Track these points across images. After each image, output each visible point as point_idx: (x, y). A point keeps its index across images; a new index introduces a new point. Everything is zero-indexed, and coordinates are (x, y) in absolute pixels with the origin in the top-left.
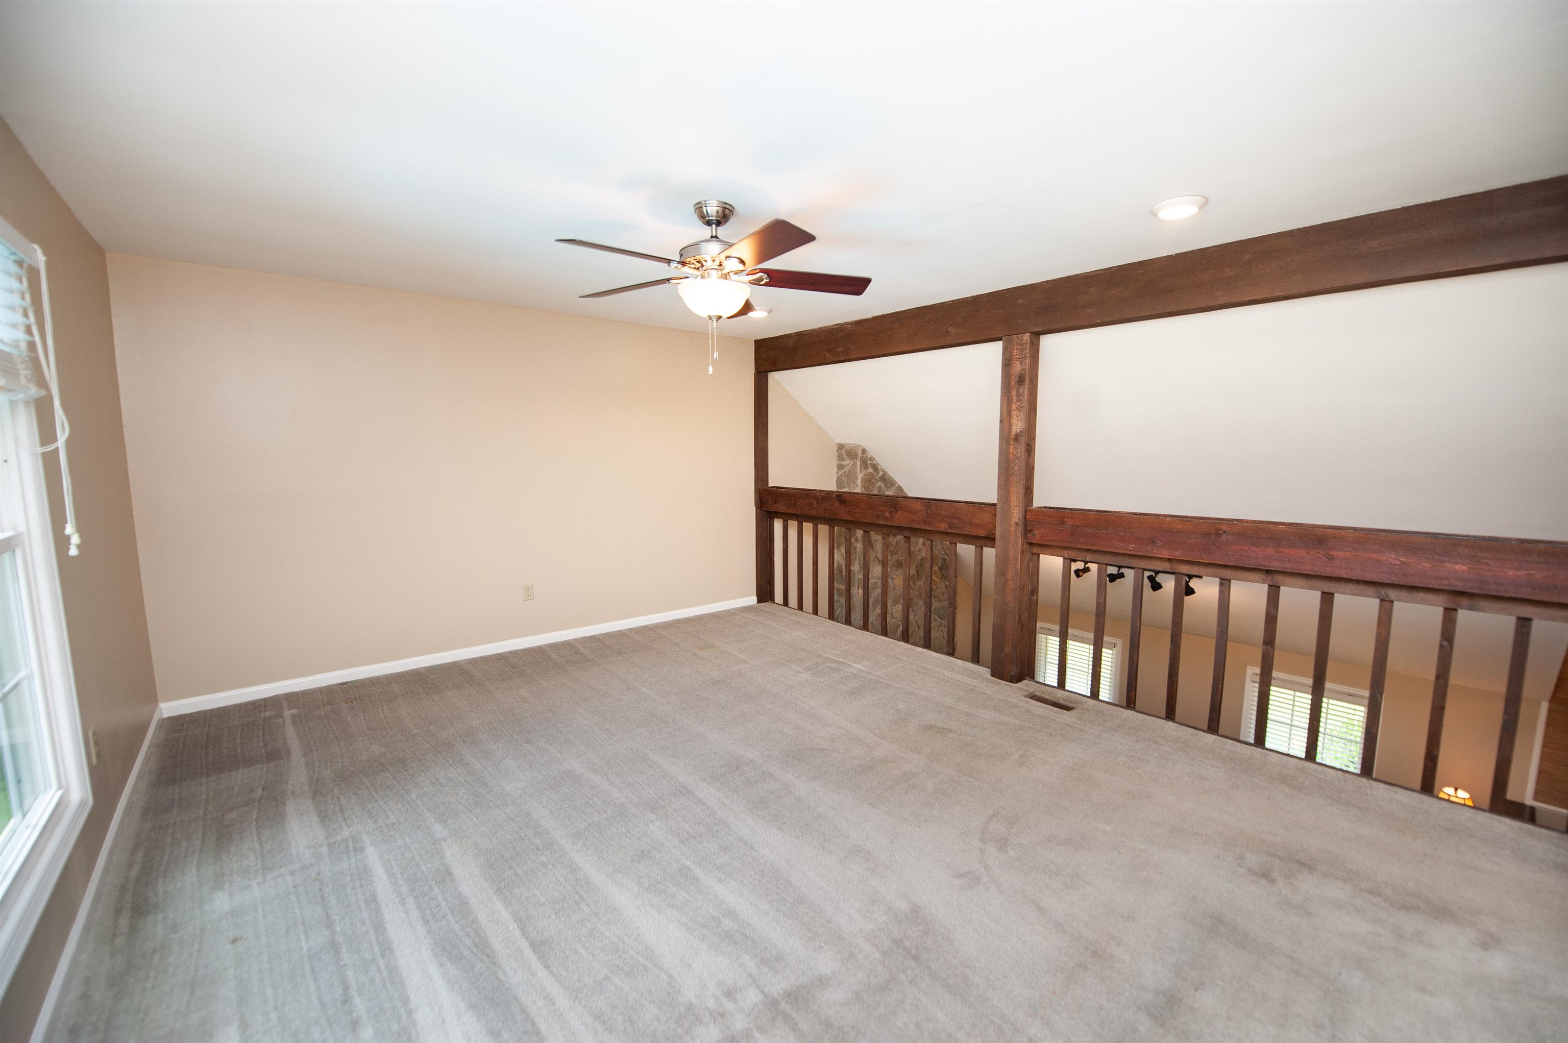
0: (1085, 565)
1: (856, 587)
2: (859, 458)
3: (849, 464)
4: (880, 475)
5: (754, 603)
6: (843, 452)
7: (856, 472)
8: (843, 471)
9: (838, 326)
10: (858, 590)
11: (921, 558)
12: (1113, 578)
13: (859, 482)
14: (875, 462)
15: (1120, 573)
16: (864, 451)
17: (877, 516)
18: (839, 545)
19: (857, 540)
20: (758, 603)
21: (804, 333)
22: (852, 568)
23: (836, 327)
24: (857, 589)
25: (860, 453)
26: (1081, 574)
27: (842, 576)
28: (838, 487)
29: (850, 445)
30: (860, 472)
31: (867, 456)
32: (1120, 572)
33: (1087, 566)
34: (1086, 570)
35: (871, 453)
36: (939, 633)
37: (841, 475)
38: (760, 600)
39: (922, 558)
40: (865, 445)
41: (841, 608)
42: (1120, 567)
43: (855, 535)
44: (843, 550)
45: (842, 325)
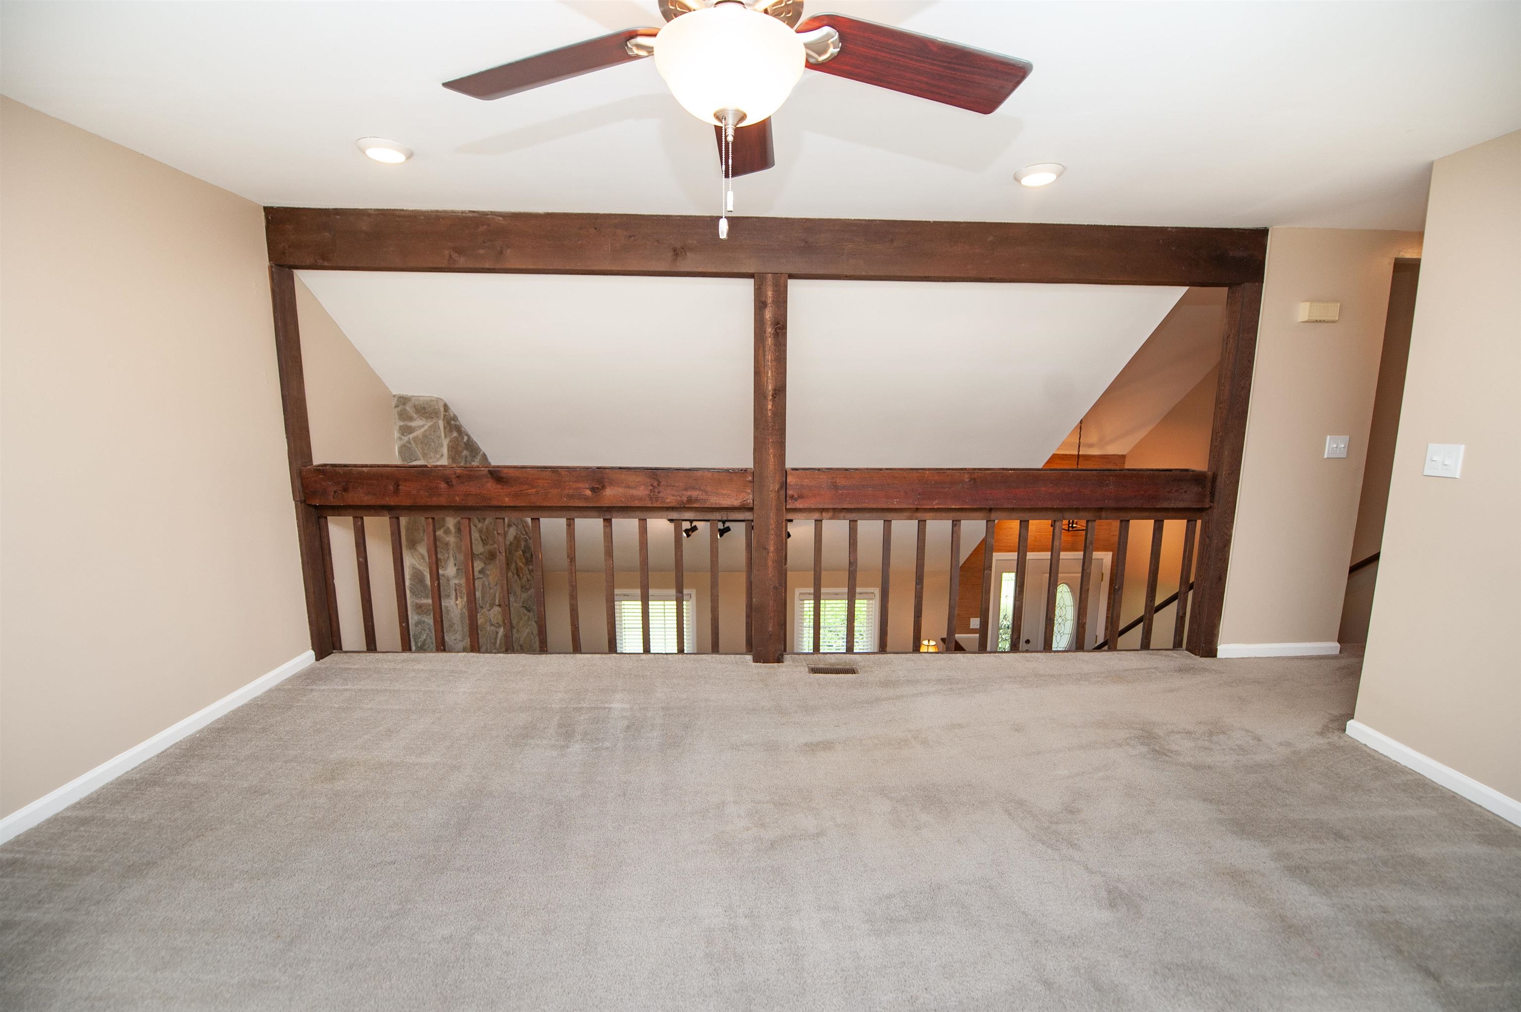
0: (691, 525)
1: (453, 596)
2: (442, 417)
3: (423, 426)
4: (465, 441)
5: (312, 662)
6: (408, 409)
7: (440, 437)
8: (411, 436)
9: (476, 215)
10: (457, 600)
11: (509, 543)
12: (722, 532)
13: (445, 450)
14: (458, 423)
15: (727, 528)
16: (446, 407)
17: (570, 497)
18: (413, 544)
19: (448, 532)
20: (317, 660)
21: (397, 213)
22: (441, 572)
23: (471, 215)
24: (454, 599)
25: (442, 409)
26: (690, 533)
27: (425, 586)
28: (403, 459)
29: (422, 398)
30: (445, 437)
31: (449, 415)
32: (725, 526)
33: (693, 525)
34: (694, 529)
35: (454, 410)
36: (526, 630)
37: (409, 442)
38: (320, 655)
39: (511, 543)
40: (446, 397)
41: (427, 631)
42: (724, 522)
43: (443, 526)
44: (423, 550)
45: (484, 214)
